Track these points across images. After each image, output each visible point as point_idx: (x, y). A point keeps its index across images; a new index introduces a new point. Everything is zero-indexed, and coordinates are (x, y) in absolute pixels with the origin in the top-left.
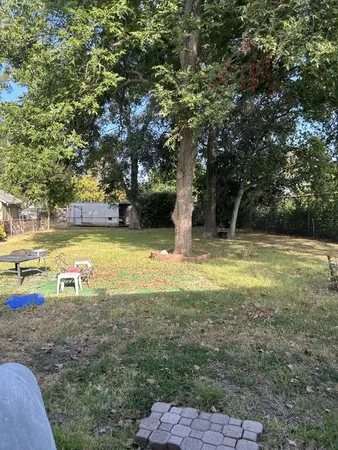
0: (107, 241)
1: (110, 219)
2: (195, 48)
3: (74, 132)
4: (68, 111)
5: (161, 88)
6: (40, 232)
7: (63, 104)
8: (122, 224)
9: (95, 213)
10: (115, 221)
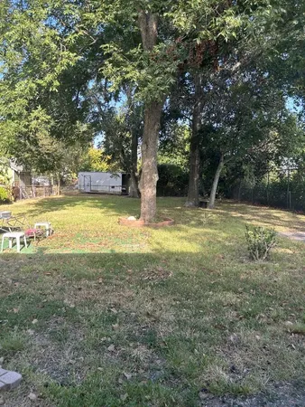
0: (97, 206)
1: (113, 187)
2: (154, 27)
3: (39, 107)
4: (31, 89)
5: (110, 66)
6: (51, 197)
7: (26, 81)
8: (125, 193)
9: (102, 182)
10: (119, 190)
